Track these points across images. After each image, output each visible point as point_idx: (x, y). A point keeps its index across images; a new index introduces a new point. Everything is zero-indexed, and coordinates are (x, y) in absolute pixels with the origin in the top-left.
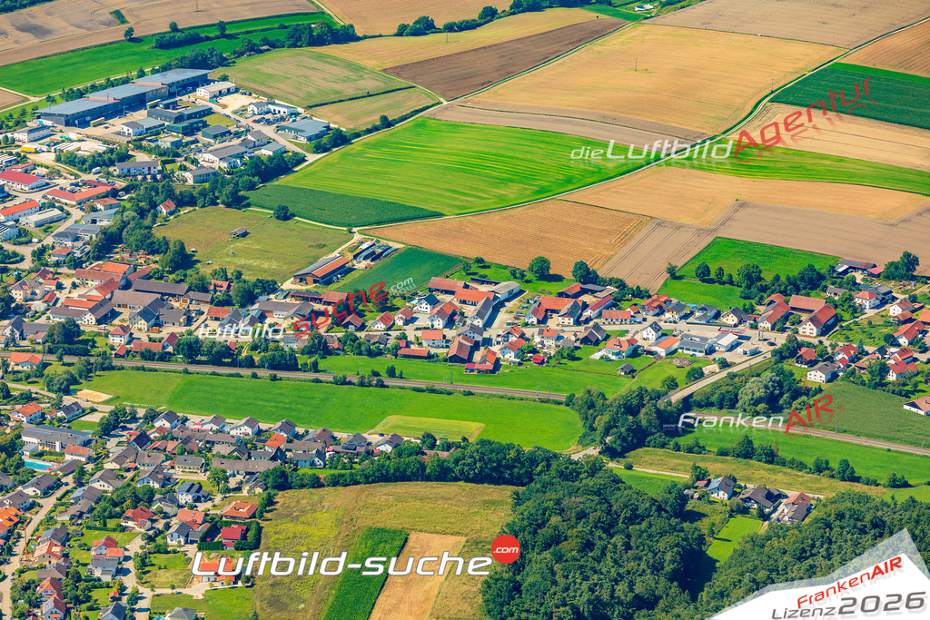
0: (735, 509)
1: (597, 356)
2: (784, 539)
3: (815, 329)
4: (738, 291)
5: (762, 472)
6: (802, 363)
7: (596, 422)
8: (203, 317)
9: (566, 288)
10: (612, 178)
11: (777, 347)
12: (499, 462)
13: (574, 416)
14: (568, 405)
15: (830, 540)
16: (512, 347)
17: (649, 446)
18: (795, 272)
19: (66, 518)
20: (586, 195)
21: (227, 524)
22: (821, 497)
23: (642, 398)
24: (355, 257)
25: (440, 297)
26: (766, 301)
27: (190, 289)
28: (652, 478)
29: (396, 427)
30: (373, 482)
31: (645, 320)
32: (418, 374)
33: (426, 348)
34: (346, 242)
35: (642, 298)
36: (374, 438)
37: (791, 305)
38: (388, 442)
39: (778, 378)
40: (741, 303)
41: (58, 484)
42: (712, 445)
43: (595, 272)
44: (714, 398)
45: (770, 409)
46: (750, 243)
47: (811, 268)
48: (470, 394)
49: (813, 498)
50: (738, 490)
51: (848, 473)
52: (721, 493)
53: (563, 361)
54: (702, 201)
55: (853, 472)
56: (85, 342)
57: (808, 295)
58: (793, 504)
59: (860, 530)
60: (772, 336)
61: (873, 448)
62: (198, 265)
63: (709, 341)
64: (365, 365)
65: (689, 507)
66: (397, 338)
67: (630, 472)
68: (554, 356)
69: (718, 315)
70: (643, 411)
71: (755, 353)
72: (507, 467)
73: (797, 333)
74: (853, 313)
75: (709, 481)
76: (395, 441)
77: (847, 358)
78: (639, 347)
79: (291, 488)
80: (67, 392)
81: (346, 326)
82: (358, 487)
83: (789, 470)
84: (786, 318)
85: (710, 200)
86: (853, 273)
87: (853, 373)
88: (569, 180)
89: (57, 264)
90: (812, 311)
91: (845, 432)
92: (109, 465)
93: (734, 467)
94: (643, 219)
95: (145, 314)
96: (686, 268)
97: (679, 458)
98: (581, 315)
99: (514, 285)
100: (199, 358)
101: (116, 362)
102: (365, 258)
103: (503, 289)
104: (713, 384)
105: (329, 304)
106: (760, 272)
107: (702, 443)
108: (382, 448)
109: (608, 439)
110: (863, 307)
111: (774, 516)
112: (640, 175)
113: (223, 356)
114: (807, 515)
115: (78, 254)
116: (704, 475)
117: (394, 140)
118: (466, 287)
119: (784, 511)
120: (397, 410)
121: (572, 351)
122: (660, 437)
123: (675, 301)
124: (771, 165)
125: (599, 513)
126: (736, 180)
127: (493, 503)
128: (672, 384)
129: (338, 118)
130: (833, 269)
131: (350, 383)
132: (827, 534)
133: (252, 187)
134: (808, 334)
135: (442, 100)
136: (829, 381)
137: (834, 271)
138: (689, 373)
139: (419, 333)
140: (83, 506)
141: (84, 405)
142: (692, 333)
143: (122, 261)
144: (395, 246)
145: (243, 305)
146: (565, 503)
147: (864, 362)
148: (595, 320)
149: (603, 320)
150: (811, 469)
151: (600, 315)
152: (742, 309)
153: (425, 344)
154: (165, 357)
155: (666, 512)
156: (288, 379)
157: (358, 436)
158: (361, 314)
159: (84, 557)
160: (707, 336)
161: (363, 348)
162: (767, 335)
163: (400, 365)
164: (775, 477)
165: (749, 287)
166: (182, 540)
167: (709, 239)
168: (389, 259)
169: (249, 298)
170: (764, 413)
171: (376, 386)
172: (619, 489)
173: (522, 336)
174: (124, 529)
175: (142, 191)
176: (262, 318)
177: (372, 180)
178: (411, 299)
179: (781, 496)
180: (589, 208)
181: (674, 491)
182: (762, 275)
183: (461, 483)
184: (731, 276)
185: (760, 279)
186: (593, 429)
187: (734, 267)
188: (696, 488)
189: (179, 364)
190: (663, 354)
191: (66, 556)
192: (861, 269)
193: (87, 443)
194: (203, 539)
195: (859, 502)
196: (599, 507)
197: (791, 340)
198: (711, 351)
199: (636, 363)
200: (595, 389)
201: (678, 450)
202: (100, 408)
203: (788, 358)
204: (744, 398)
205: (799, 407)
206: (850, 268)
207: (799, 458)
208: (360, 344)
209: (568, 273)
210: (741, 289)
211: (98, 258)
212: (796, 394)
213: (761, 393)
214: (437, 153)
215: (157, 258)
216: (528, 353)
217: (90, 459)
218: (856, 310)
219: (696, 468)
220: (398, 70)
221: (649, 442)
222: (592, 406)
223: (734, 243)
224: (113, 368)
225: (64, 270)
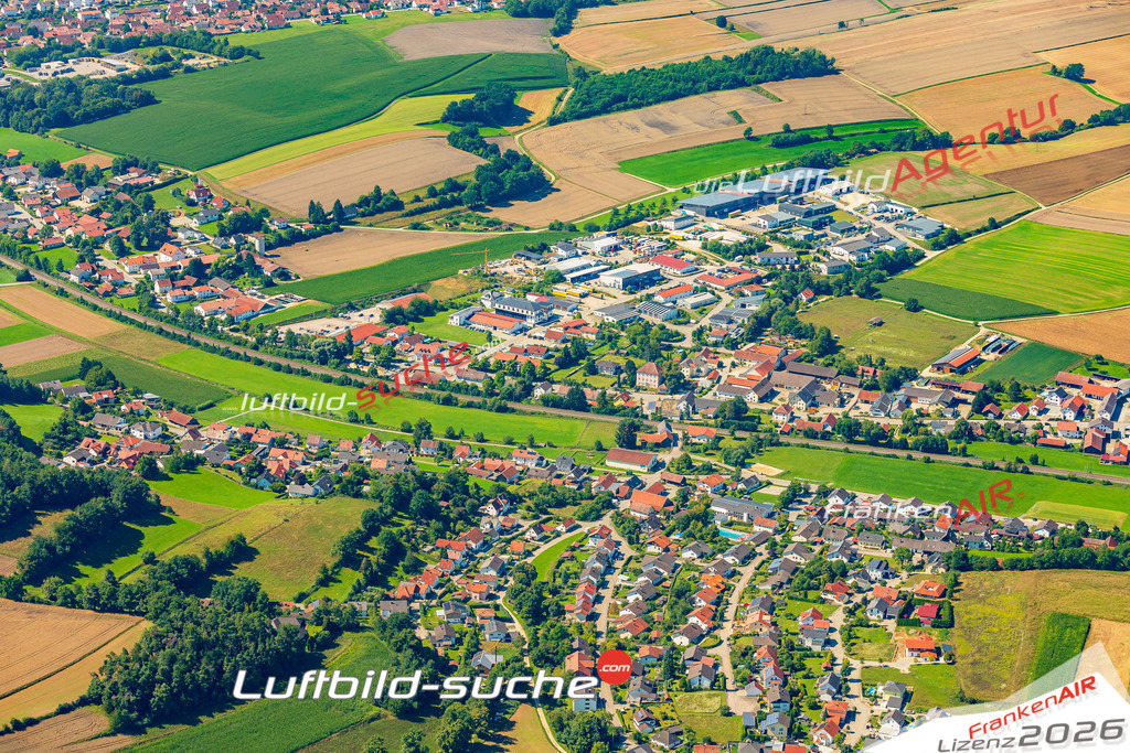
8: (854, 400)
19: (768, 587)
21: (921, 602)
24: (984, 349)
25: (1068, 390)
27: (839, 374)
29: (1047, 512)
30: (1048, 568)
32: (1059, 464)
33: (1061, 439)
34: (974, 334)
36: (1029, 523)
38: (1045, 528)
41: (752, 555)
48: (1109, 484)
56: (752, 418)
62: (842, 351)
64: (1009, 453)
66: (1034, 428)
76: (1050, 527)
79: (971, 569)
80: (743, 465)
81: (986, 414)
82: (1034, 572)
89: (716, 344)
92: (798, 539)
95: (804, 395)
100: (858, 438)
101: (783, 439)
102: (993, 351)
103: (1124, 385)
105: (967, 392)
108: (1040, 533)
113: (879, 438)
115: (733, 336)
117: (1002, 241)
118: (1090, 382)
120: (1044, 497)
129: (949, 218)
131: (997, 468)
133: (881, 280)
135: (1040, 205)
139: (1054, 424)
140: (782, 576)
141: (761, 478)
143: (773, 344)
144: (1019, 340)
145: (889, 390)
153: (1060, 434)
154: (826, 436)
156: (941, 462)
157: (1016, 520)
158: (997, 403)
159: (793, 627)
161: (1005, 436)
163: (1042, 454)
166: (881, 615)
168: (1014, 353)
169: (895, 384)
171: (1022, 472)
174: (823, 601)
175: (783, 279)
176: (908, 402)
177: (990, 278)
178: (1041, 391)
189: (838, 443)
191: (774, 624)
193: (771, 516)
194: (901, 616)
202: (774, 481)
208: (1002, 432)
211: (751, 340)
214: (1044, 254)
215: (804, 342)
217: (777, 532)
220: (998, 176)
224: (780, 444)
225: (722, 349)
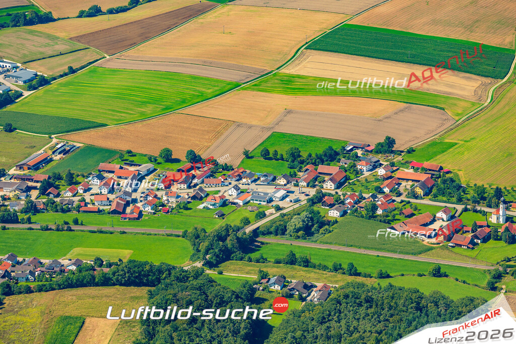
0: (284, 295)
1: (201, 206)
2: (313, 312)
3: (333, 185)
4: (286, 164)
5: (301, 272)
6: (325, 206)
7: (200, 246)
9: (182, 166)
10: (210, 98)
11: (310, 197)
12: (140, 273)
13: (187, 244)
14: (183, 237)
15: (340, 311)
16: (149, 203)
17: (233, 260)
18: (320, 151)
20: (195, 110)
22: (337, 286)
23: (228, 231)
24: (53, 153)
25: (106, 175)
26: (304, 169)
28: (234, 279)
29: (79, 255)
30: (64, 288)
31: (230, 184)
32: (92, 222)
33: (97, 206)
34: (48, 144)
35: (229, 170)
36: (65, 262)
37: (318, 171)
38: (74, 264)
39: (311, 215)
40: (288, 171)
42: (271, 258)
43: (199, 156)
44: (272, 229)
45: (306, 234)
46: (293, 135)
47: (331, 148)
48: (124, 233)
49: (332, 287)
50: (287, 284)
51: (353, 270)
52: (276, 286)
53: (180, 211)
54: (265, 110)
55: (356, 270)
57: (329, 165)
58: (320, 291)
59: (358, 304)
60: (307, 190)
61: (368, 255)
63: (270, 194)
64: (60, 218)
65: (257, 295)
66: (80, 201)
67: (221, 276)
68: (175, 207)
69: (274, 179)
70: (229, 238)
71: (297, 201)
72: (145, 276)
73: (323, 188)
74: (356, 175)
75: (269, 279)
76: (78, 263)
77: (352, 201)
78: (227, 200)
79: (13, 294)
81: (48, 195)
82: (54, 292)
83: (318, 271)
84: (316, 179)
85: (269, 110)
86: (356, 151)
87: (356, 210)
88: (184, 101)
90: (331, 174)
91: (352, 246)
93: (285, 270)
94: (228, 123)
96: (256, 151)
97: (251, 266)
98: (191, 182)
99: (150, 166)
102: (60, 153)
103: (143, 168)
104: (271, 220)
105: (37, 182)
106: (300, 152)
107: (265, 257)
108: (70, 268)
109: (208, 257)
110: (362, 170)
111: (309, 298)
112: (227, 96)
114: (328, 297)
116: (266, 275)
117: (77, 81)
118: (121, 168)
119: (315, 295)
120: (79, 245)
121: (186, 204)
122: (240, 254)
123: (248, 171)
124: (306, 87)
125: (200, 301)
126: (285, 97)
127: (137, 298)
128: (247, 222)
129: (42, 69)
130: (344, 148)
131: (50, 229)
132: (338, 308)
134: (329, 188)
135: (106, 55)
136: (342, 216)
137: (345, 149)
138: (257, 215)
139: (93, 197)
142: (259, 190)
144: (78, 145)
146: (180, 295)
147: (363, 203)
148: (200, 185)
149: (205, 185)
150: (331, 269)
151: (203, 182)
152: (289, 175)
153: (96, 204)
155: (242, 298)
156: (13, 229)
157: (55, 262)
158: (57, 187)
160: (267, 192)
161: (58, 208)
162: (304, 190)
163: (81, 217)
164: (309, 275)
165: (293, 161)
167: (269, 133)
168: (73, 154)
170: (303, 236)
171: (67, 230)
172: (212, 286)
173: (156, 196)
177: (64, 106)
178: (88, 177)
179: (313, 286)
180: (196, 118)
181: (247, 286)
182: (301, 154)
183: (117, 287)
184: (282, 155)
185: (300, 156)
186: (199, 251)
187: (283, 150)
188: (261, 283)
190: (241, 204)
192: (361, 148)
195: (358, 288)
196: (200, 297)
197: (319, 192)
198: (270, 201)
199: (225, 210)
200: (200, 226)
201: (251, 261)
203: (317, 203)
204: (290, 228)
205: (324, 232)
206: (354, 147)
207: (323, 263)
208: (56, 206)
209: (183, 158)
210: (289, 163)
212: (322, 224)
213: (300, 225)
214: (103, 88)
216: (158, 206)
218: (358, 173)
219: (261, 271)
220: (78, 39)
221: (233, 257)
222: (197, 237)
223: (284, 135)
